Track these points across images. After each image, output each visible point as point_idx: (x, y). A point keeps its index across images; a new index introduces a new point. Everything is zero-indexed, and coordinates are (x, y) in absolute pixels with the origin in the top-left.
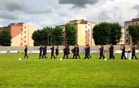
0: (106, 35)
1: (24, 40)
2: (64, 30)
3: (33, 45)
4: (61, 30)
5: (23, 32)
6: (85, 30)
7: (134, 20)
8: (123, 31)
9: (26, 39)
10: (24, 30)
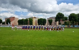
0: (42, 22)
2: (29, 20)
3: (18, 24)
4: (28, 20)
5: (15, 20)
6: (35, 20)
7: (50, 18)
8: (47, 21)
9: (16, 22)
10: (15, 19)
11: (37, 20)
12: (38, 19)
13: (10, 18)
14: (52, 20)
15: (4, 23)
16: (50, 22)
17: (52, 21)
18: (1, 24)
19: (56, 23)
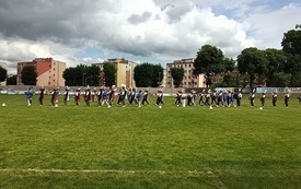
0: (148, 76)
1: (53, 78)
2: (102, 69)
3: (63, 85)
4: (99, 68)
5: (52, 69)
6: (125, 69)
7: (175, 63)
8: (165, 73)
9: (56, 78)
10: (53, 66)
11: (131, 68)
12: (135, 66)
13: (35, 62)
14: (182, 69)
15: (12, 81)
16: (177, 75)
17: (182, 71)
18: (4, 83)
19: (196, 81)
